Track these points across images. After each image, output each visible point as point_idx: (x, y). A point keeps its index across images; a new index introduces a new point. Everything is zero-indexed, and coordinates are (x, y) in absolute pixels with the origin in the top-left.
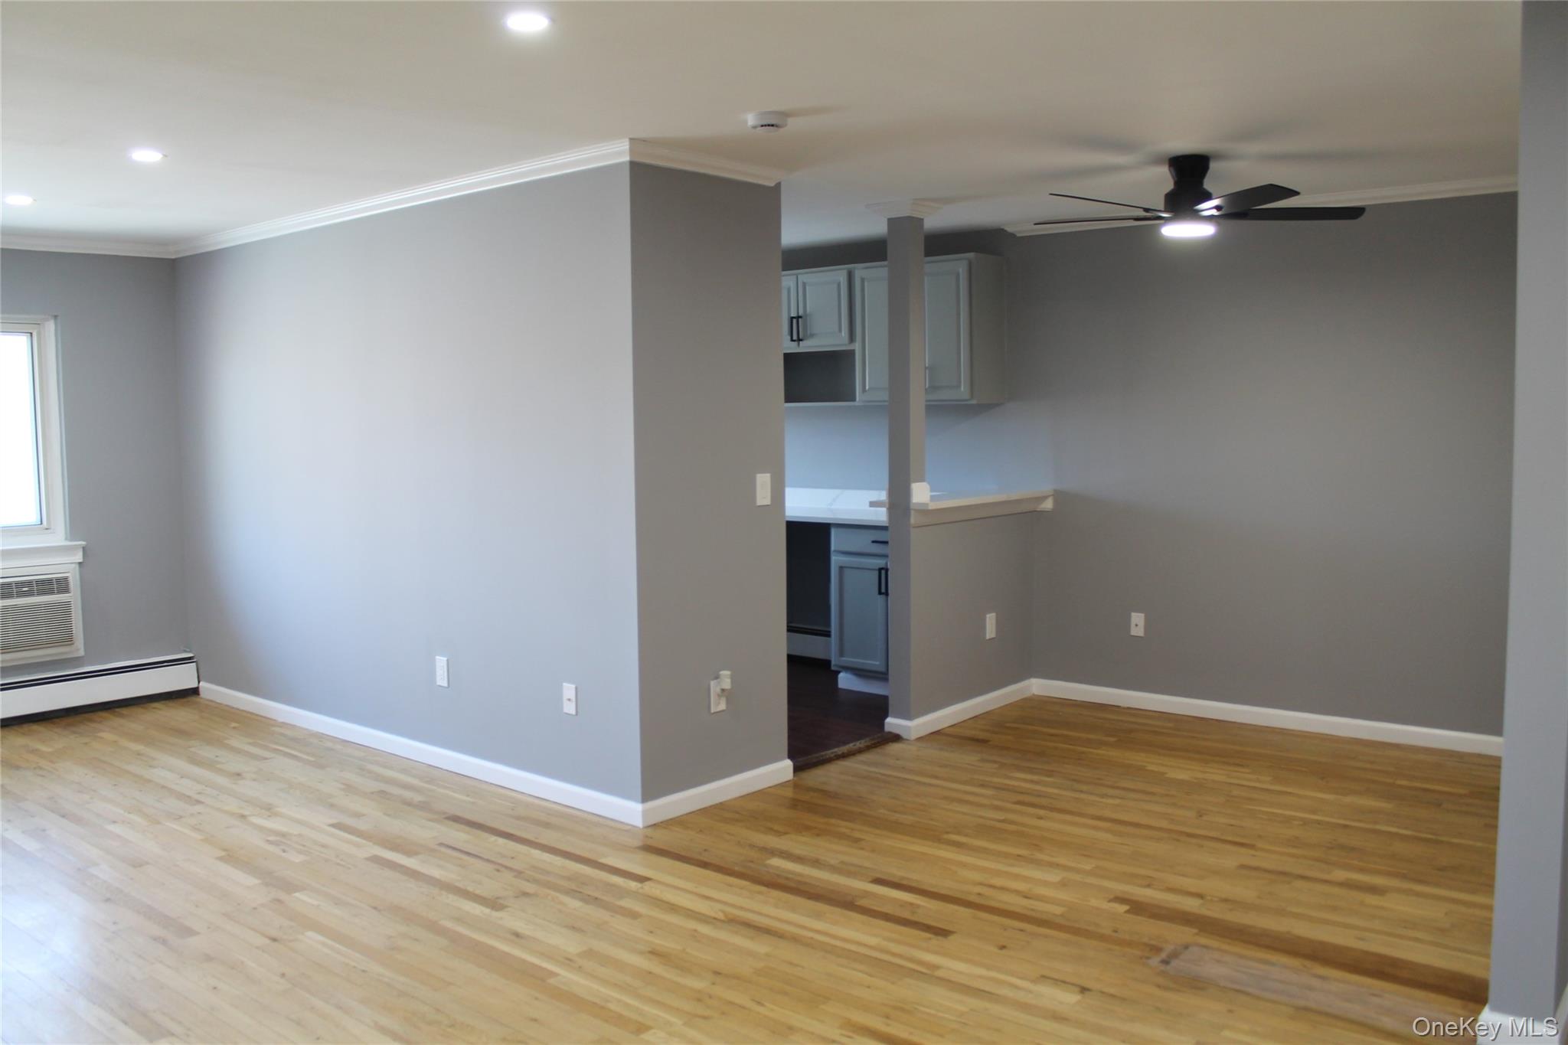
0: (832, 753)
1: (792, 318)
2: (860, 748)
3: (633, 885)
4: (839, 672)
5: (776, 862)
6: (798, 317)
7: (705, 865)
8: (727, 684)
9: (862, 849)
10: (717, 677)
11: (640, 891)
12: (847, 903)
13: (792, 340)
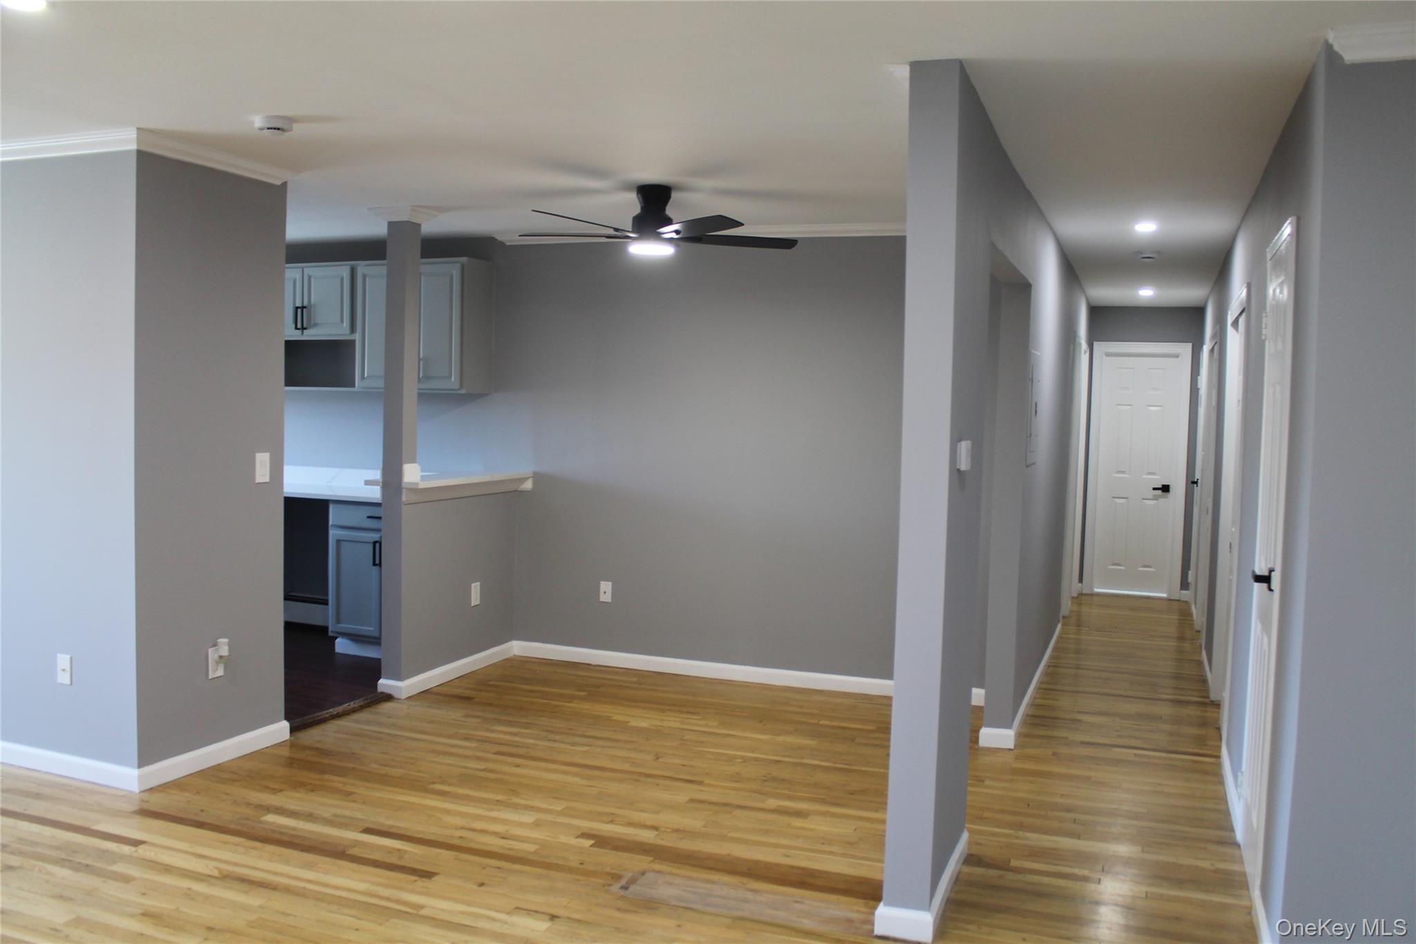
0: (328, 713)
1: (297, 308)
2: (354, 708)
3: (127, 849)
4: (336, 638)
5: (271, 818)
6: (303, 308)
7: (200, 825)
8: (224, 651)
9: (355, 801)
10: (215, 645)
11: (135, 855)
12: (338, 852)
13: (296, 328)
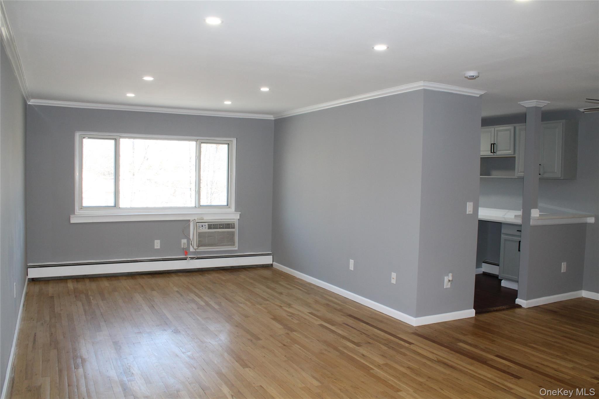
0: (492, 309)
1: (492, 144)
2: (504, 308)
3: (407, 345)
4: (502, 280)
5: (461, 344)
6: (494, 144)
7: (434, 342)
8: (451, 278)
10: (448, 275)
11: (409, 347)
12: (484, 362)
13: (491, 152)
